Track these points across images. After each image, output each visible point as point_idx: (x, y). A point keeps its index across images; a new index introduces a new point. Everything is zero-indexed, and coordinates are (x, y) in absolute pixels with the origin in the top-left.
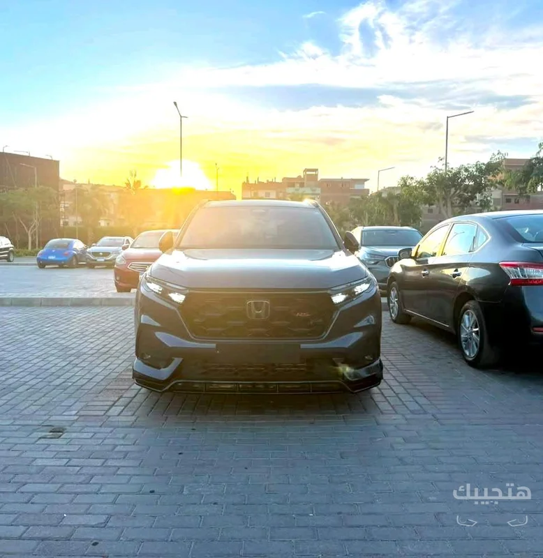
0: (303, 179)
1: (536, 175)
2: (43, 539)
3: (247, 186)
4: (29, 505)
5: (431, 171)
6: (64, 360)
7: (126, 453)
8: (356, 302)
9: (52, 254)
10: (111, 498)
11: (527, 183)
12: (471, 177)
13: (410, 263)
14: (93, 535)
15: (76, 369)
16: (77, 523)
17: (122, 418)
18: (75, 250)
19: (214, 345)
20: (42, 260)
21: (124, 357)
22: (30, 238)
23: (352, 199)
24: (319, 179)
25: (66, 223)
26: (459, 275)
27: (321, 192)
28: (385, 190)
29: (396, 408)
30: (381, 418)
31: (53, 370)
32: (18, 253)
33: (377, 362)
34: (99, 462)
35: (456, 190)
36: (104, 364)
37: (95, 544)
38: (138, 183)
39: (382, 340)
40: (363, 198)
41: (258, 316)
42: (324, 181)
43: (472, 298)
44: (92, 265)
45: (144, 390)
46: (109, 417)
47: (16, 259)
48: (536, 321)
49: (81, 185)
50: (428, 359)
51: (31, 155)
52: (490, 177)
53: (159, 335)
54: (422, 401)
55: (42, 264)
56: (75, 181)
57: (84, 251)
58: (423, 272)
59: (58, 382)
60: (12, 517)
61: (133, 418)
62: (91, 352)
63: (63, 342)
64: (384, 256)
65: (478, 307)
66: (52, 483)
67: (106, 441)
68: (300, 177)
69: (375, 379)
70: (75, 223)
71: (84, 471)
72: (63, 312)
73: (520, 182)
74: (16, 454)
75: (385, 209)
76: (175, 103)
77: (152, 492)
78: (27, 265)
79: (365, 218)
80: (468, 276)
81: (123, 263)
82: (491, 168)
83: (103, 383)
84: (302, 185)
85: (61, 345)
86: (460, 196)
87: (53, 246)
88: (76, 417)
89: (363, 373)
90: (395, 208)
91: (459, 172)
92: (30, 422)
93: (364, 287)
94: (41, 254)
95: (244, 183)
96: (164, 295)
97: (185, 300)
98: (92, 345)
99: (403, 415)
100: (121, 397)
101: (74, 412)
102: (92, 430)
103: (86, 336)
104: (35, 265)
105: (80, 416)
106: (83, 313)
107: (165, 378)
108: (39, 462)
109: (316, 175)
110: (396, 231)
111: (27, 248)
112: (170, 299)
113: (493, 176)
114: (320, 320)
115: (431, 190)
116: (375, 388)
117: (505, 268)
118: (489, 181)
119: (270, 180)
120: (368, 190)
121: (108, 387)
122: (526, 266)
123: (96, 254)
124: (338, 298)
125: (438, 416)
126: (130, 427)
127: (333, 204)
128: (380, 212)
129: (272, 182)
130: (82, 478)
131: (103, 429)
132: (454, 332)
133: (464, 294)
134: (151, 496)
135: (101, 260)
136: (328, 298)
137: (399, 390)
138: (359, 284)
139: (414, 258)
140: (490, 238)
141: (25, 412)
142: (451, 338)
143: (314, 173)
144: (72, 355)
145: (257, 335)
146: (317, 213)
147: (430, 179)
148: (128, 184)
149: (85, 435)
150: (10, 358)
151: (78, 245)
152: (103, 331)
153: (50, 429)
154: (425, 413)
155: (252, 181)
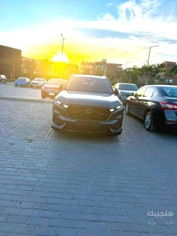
0: (101, 63)
1: (175, 71)
2: (31, 169)
3: (83, 63)
4: (26, 160)
5: (143, 65)
6: (29, 119)
7: (51, 148)
8: (117, 111)
9: (19, 82)
10: (47, 160)
11: (172, 73)
12: (156, 68)
13: (133, 97)
14: (44, 169)
15: (33, 122)
16: (40, 166)
17: (48, 138)
18: (27, 81)
19: (75, 121)
20: (16, 84)
21: (47, 120)
22: (12, 75)
23: (117, 71)
24: (107, 63)
25: (23, 71)
26: (147, 103)
27: (107, 67)
28: (128, 69)
29: (125, 141)
30: (120, 143)
31: (26, 122)
32: (8, 80)
33: (121, 128)
34: (43, 150)
35: (150, 72)
36: (41, 121)
37: (45, 172)
38: (47, 60)
39: (123, 122)
40: (120, 71)
41: (89, 113)
42: (108, 64)
43: (150, 111)
44: (32, 87)
45: (53, 130)
46: (44, 138)
47: (7, 82)
48: (167, 119)
49: (28, 59)
50: (134, 127)
51: (12, 47)
52: (161, 69)
53: (60, 116)
54: (132, 140)
55: (16, 85)
56: (26, 57)
57: (29, 82)
58: (137, 101)
59: (28, 126)
60: (22, 163)
61: (51, 139)
62: (37, 117)
63: (28, 113)
64: (125, 93)
65: (151, 113)
66: (32, 155)
67: (45, 145)
68: (100, 62)
69: (120, 133)
70: (26, 71)
71: (39, 152)
72: (26, 103)
73: (170, 72)
74: (20, 146)
75: (127, 76)
76: (62, 34)
77: (59, 159)
78: (11, 85)
79: (120, 78)
80: (150, 104)
81: (44, 89)
82: (162, 66)
83: (41, 127)
84: (101, 65)
85: (27, 114)
86: (151, 74)
87: (20, 80)
88: (35, 137)
89: (117, 131)
90: (130, 76)
91: (152, 66)
92: (22, 138)
93: (120, 107)
94: (16, 82)
95: (82, 62)
96: (62, 105)
97: (68, 107)
98: (37, 115)
99: (126, 143)
100: (47, 132)
101: (34, 136)
102: (40, 141)
103: (34, 112)
104: (14, 85)
105: (36, 137)
106: (32, 105)
107: (61, 129)
108: (27, 149)
109: (106, 62)
110: (130, 85)
111: (11, 79)
112: (64, 106)
113: (163, 69)
114: (106, 116)
115: (142, 71)
116: (119, 136)
117: (160, 103)
118: (161, 70)
119: (91, 62)
120: (122, 68)
121: (43, 129)
122: (167, 104)
123: (33, 83)
124: (112, 110)
125: (136, 144)
126: (51, 141)
127: (110, 72)
128: (125, 77)
129: (91, 63)
130: (39, 154)
131: (43, 141)
132: (143, 120)
133: (148, 109)
134: (58, 160)
135: (35, 85)
136: (109, 110)
137: (126, 136)
138: (118, 106)
139: (135, 96)
140: (158, 93)
141: (20, 135)
142: (142, 122)
143: (105, 61)
144: (31, 118)
145: (88, 119)
146: (107, 81)
147: (143, 67)
148: (44, 60)
149: (38, 142)
150: (13, 118)
151: (28, 80)
152: (39, 111)
153: (28, 140)
154: (132, 143)
155: (85, 62)
